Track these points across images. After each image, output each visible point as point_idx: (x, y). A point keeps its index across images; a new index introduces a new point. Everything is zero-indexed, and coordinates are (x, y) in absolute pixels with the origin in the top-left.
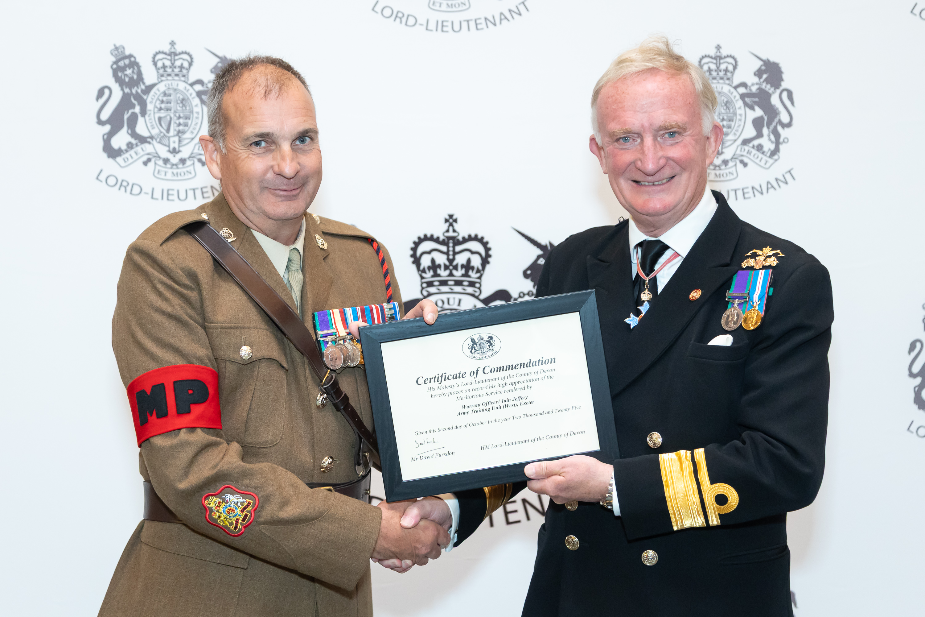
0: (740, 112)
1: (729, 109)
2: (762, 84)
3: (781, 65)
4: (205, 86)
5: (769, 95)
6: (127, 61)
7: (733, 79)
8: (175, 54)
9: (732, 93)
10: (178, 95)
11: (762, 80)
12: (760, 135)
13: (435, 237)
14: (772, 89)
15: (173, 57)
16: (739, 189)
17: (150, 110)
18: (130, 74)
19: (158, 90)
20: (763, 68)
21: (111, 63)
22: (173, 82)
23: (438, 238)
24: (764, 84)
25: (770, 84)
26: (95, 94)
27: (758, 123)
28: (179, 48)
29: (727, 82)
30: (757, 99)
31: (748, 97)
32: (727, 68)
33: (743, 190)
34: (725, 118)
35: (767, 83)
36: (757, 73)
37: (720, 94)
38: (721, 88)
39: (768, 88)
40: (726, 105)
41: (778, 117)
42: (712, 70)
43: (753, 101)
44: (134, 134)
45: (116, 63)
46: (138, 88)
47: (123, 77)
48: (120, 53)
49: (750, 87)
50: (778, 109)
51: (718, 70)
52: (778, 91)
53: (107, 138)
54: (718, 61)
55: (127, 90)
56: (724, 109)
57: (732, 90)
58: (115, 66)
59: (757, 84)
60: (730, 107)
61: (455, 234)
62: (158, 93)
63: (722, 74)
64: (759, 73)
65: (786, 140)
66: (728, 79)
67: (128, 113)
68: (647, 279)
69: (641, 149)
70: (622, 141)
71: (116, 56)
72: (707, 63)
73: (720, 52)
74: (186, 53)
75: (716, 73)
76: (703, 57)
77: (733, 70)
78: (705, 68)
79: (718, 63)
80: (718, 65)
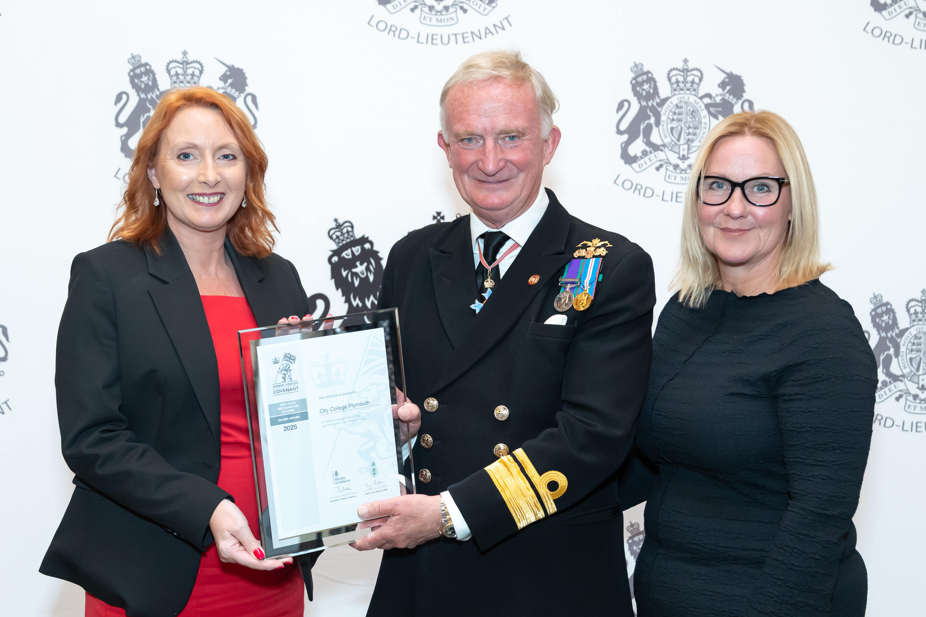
0: (705, 120)
1: (694, 118)
2: (725, 95)
3: (743, 78)
5: (732, 106)
6: (143, 69)
7: (698, 90)
8: (187, 63)
9: (698, 103)
11: (725, 91)
14: (735, 100)
15: (185, 66)
18: (146, 81)
20: (727, 80)
21: (128, 71)
24: (728, 95)
25: (733, 95)
26: (114, 98)
28: (190, 58)
29: (694, 93)
30: (720, 109)
31: (712, 107)
32: (693, 80)
34: (691, 126)
35: (730, 95)
36: (721, 85)
37: (686, 104)
38: (687, 98)
39: (730, 98)
40: (692, 114)
42: (680, 82)
43: (716, 110)
45: (133, 70)
46: (153, 93)
47: (139, 84)
48: (137, 61)
49: (714, 98)
51: (685, 82)
52: (740, 102)
53: (125, 139)
54: (685, 73)
55: (143, 96)
56: (690, 118)
57: (698, 100)
58: (132, 74)
59: (721, 95)
60: (696, 116)
63: (688, 85)
64: (723, 85)
66: (694, 90)
67: (144, 116)
68: (489, 268)
69: (483, 151)
70: (466, 142)
71: (133, 64)
72: (675, 75)
73: (687, 66)
74: (197, 62)
75: (683, 85)
76: (671, 70)
77: (698, 82)
78: (674, 80)
79: (685, 75)
80: (685, 77)
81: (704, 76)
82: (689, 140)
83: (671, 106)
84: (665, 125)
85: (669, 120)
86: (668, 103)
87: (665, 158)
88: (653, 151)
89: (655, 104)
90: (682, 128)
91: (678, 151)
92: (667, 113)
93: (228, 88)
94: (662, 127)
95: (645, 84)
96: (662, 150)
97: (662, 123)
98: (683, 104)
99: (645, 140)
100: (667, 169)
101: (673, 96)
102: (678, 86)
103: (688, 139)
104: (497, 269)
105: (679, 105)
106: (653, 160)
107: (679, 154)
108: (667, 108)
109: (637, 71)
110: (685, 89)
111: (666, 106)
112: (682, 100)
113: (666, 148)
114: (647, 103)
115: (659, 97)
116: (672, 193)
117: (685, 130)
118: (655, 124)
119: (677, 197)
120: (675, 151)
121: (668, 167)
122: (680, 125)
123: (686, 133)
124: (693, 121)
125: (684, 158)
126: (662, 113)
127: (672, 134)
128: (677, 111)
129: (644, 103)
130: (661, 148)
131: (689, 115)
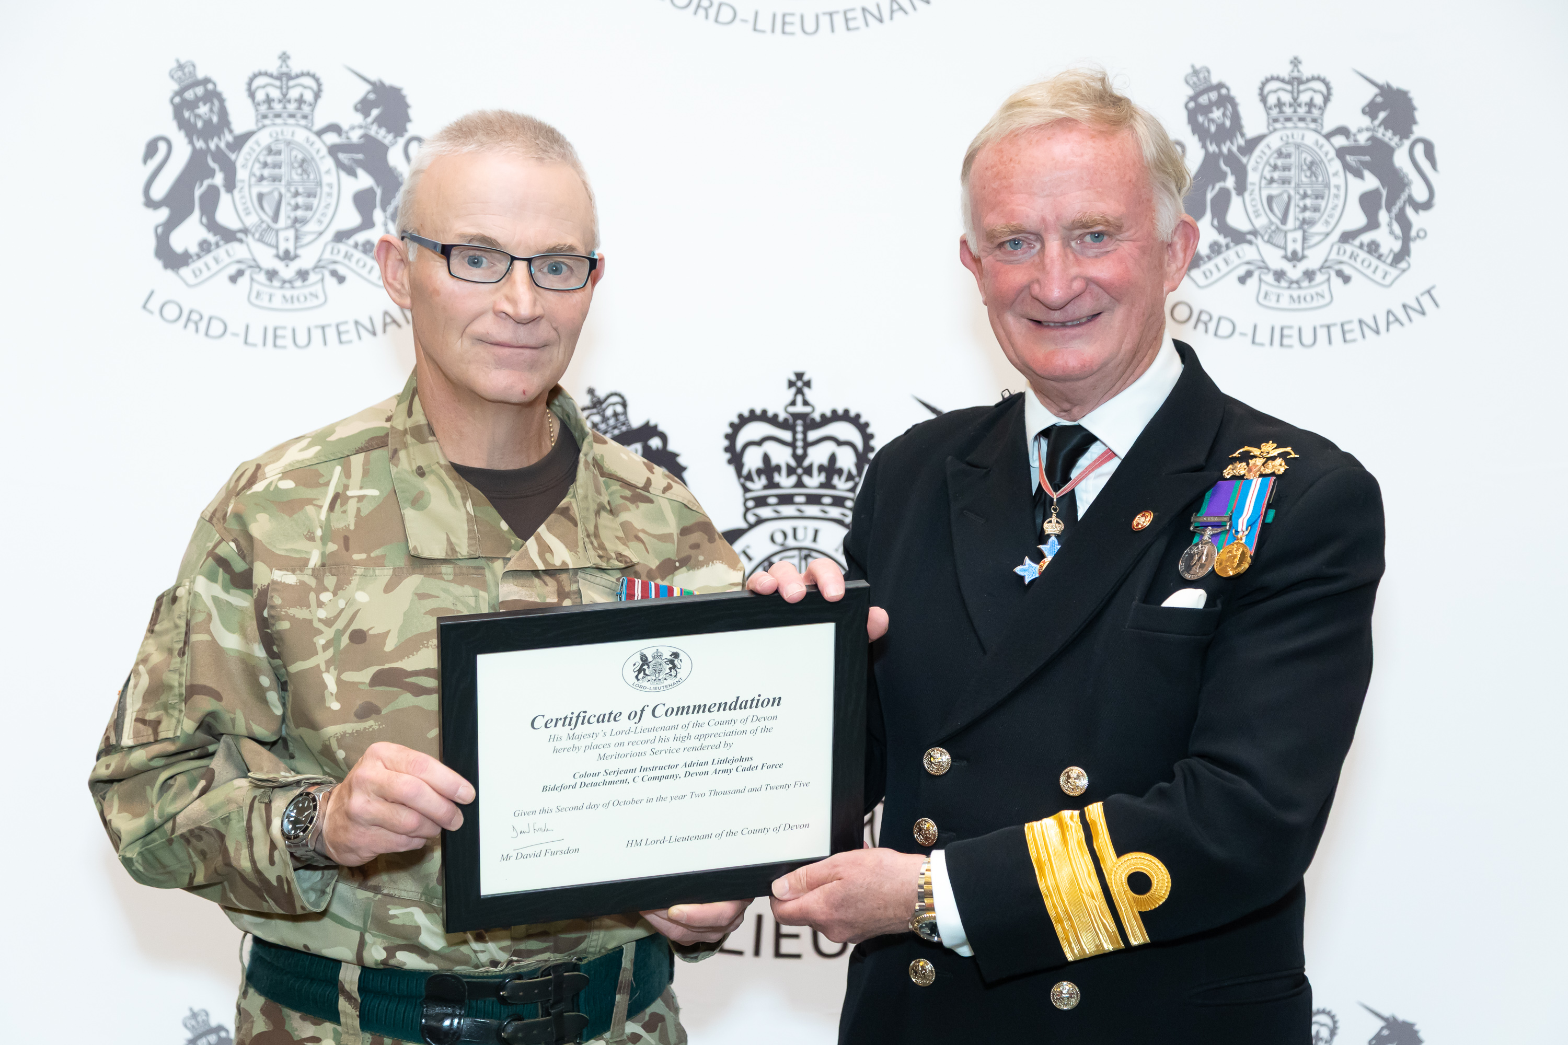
0: (1336, 181)
1: (1315, 177)
2: (1376, 129)
3: (1411, 95)
4: (344, 136)
5: (1390, 151)
6: (200, 91)
7: (1322, 120)
8: (290, 77)
9: (1322, 147)
10: (294, 153)
11: (1377, 122)
12: (1373, 224)
13: (770, 414)
14: (1396, 139)
15: (284, 82)
16: (1335, 325)
17: (243, 181)
18: (206, 114)
19: (258, 143)
20: (1379, 99)
21: (170, 94)
22: (285, 129)
23: (776, 416)
24: (1381, 130)
25: (1392, 130)
26: (141, 150)
27: (1369, 202)
28: (295, 67)
30: (1367, 158)
31: (1351, 154)
32: (1312, 99)
33: (1342, 325)
34: (1309, 192)
35: (1386, 129)
36: (1367, 109)
37: (1298, 148)
38: (1300, 137)
39: (1388, 136)
40: (1310, 168)
41: (1407, 190)
42: (1284, 104)
43: (1360, 161)
44: (213, 226)
45: (180, 93)
46: (220, 139)
47: (192, 120)
48: (187, 75)
49: (1354, 135)
50: (1406, 176)
51: (1296, 105)
52: (1407, 143)
53: (163, 232)
54: (1295, 87)
55: (200, 144)
57: (1322, 141)
58: (177, 100)
59: (1368, 129)
61: (807, 409)
62: (258, 149)
63: (1302, 111)
64: (1371, 110)
65: (1422, 234)
66: (1314, 120)
67: (201, 185)
68: (1055, 496)
69: (1041, 265)
70: (1008, 247)
71: (179, 80)
72: (1275, 91)
73: (1298, 71)
74: (308, 74)
75: (1292, 110)
76: (1267, 81)
77: (1322, 105)
78: (1272, 100)
79: (1295, 91)
80: (1295, 95)
81: (1333, 91)
82: (1304, 221)
83: (1268, 152)
84: (1257, 192)
85: (1264, 182)
86: (1262, 146)
87: (1257, 257)
88: (1232, 244)
89: (1234, 149)
90: (1289, 197)
91: (1282, 244)
92: (1261, 167)
93: (370, 127)
94: (1251, 194)
95: (1214, 109)
96: (1250, 243)
97: (1249, 187)
98: (1291, 149)
99: (1216, 223)
100: (1260, 280)
101: (1271, 133)
102: (1281, 112)
103: (1304, 219)
104: (1071, 498)
105: (1284, 150)
106: (1233, 261)
107: (1285, 249)
108: (1261, 157)
109: (1197, 82)
110: (1295, 119)
111: (1257, 152)
112: (1291, 140)
113: (1259, 238)
114: (1219, 146)
115: (1243, 135)
116: (1273, 329)
117: (1297, 201)
118: (1235, 189)
119: (1282, 336)
120: (1277, 243)
121: (1263, 277)
122: (1286, 191)
123: (1298, 206)
124: (1312, 183)
125: (1295, 258)
126: (1249, 168)
127: (1271, 210)
128: (1280, 162)
129: (1212, 148)
130: (1249, 237)
131: (1304, 171)
